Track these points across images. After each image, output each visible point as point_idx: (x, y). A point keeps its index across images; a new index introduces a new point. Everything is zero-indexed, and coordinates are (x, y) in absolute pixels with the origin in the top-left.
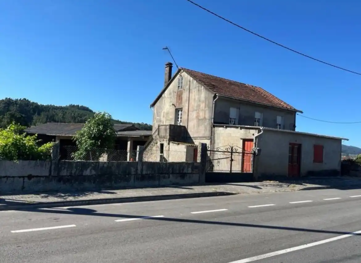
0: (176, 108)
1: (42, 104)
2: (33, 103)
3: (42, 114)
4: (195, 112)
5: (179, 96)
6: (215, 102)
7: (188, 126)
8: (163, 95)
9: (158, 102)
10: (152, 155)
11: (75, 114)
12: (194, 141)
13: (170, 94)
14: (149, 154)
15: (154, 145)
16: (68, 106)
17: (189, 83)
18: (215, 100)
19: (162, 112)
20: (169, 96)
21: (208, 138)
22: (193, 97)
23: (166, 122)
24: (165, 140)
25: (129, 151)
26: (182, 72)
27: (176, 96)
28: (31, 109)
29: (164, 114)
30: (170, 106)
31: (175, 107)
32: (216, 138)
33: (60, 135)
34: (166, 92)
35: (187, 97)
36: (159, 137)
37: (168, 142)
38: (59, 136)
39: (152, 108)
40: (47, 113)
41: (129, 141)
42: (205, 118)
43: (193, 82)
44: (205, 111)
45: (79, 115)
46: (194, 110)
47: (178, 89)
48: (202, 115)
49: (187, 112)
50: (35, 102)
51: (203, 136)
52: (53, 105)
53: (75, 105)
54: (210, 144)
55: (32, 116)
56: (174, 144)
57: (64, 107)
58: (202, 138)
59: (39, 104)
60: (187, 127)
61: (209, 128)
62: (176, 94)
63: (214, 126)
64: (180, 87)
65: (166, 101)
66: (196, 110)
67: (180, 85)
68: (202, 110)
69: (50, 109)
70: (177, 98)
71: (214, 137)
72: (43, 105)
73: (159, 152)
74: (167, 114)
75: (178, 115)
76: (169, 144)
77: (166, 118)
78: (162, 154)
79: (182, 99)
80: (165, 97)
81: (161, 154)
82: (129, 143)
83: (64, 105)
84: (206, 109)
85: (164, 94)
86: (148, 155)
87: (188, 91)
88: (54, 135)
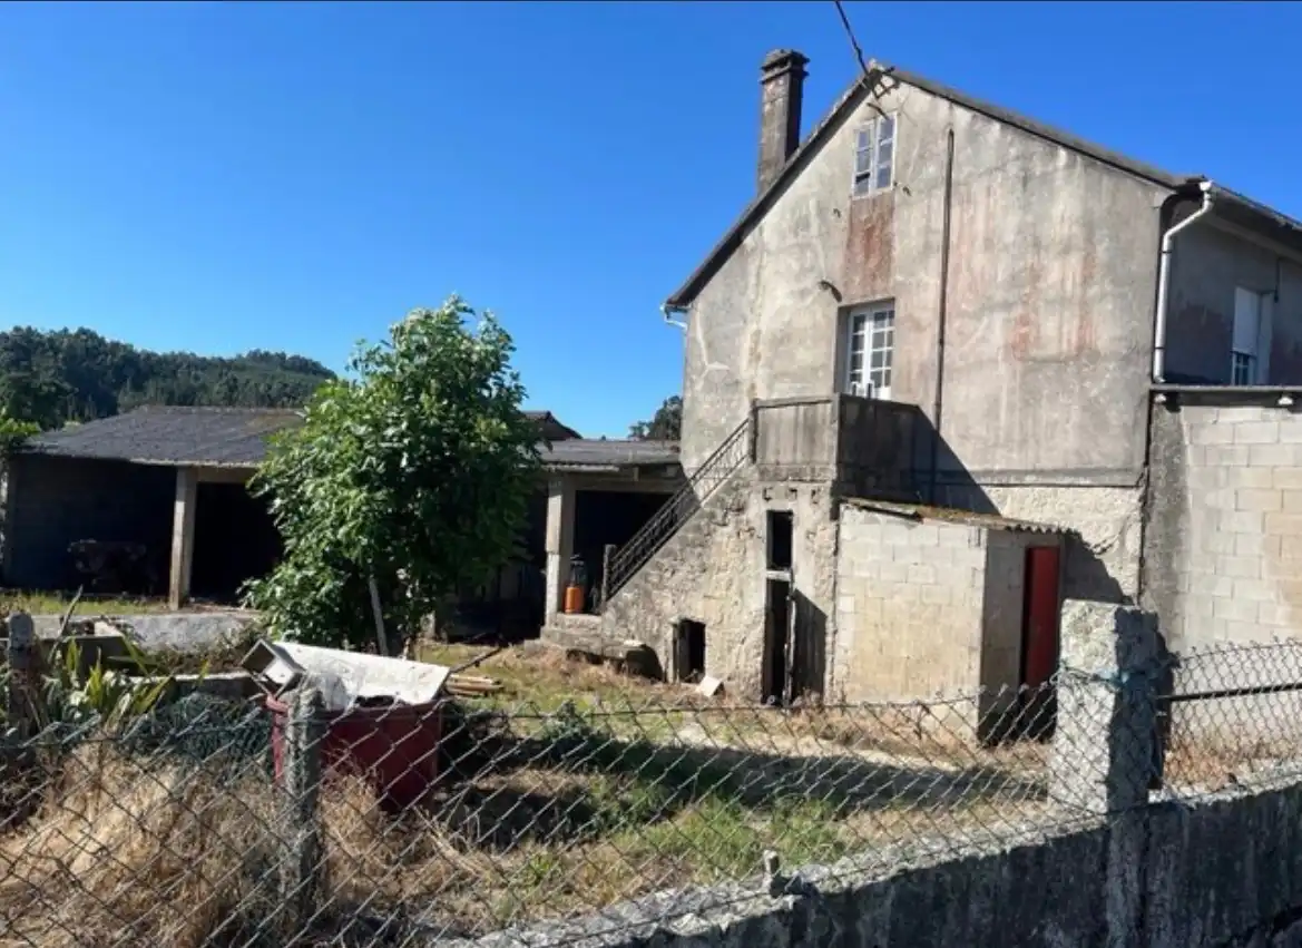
0: (844, 302)
1: (149, 350)
2: (116, 345)
3: (151, 387)
4: (998, 318)
5: (869, 233)
6: (1173, 238)
7: (938, 405)
8: (749, 241)
9: (717, 280)
10: (704, 577)
11: (270, 388)
12: (993, 494)
13: (802, 224)
14: (686, 568)
15: (725, 515)
16: (245, 355)
17: (943, 144)
18: (1170, 232)
19: (738, 332)
20: (791, 240)
21: (1117, 479)
22: (980, 226)
23: (770, 387)
24: (805, 489)
25: (556, 548)
26: (887, 90)
27: (840, 237)
28: (109, 368)
29: (756, 343)
30: (803, 293)
31: (838, 296)
32: (1192, 480)
33: (197, 463)
34: (769, 220)
35: (928, 230)
36: (763, 473)
37: (826, 502)
38: (191, 467)
39: (672, 314)
40: (169, 381)
41: (555, 495)
42: (1085, 353)
43: (973, 137)
44: (1085, 306)
45: (288, 390)
46: (987, 307)
47: (862, 190)
48: (1056, 332)
49: (930, 317)
50: (123, 342)
51: (1073, 463)
52: (188, 352)
53: (272, 352)
54: (1137, 514)
55: (115, 393)
56: (877, 515)
57: (232, 361)
58: (1067, 481)
59: (138, 348)
60: (929, 412)
61: (1122, 413)
62: (844, 223)
63: (1173, 403)
64: (872, 181)
65: (766, 274)
66: (1007, 306)
67: (874, 168)
68: (1063, 301)
69: (179, 366)
70: (850, 244)
71: (1175, 471)
72: (155, 355)
73: (763, 560)
74: (782, 339)
75: (857, 343)
76: (835, 515)
77: (770, 365)
78: (784, 575)
79: (887, 244)
80: (761, 248)
81: (773, 574)
82: (555, 505)
83: (228, 354)
84: (1093, 291)
85: (756, 230)
86: (680, 575)
87: (941, 192)
88: (166, 462)
